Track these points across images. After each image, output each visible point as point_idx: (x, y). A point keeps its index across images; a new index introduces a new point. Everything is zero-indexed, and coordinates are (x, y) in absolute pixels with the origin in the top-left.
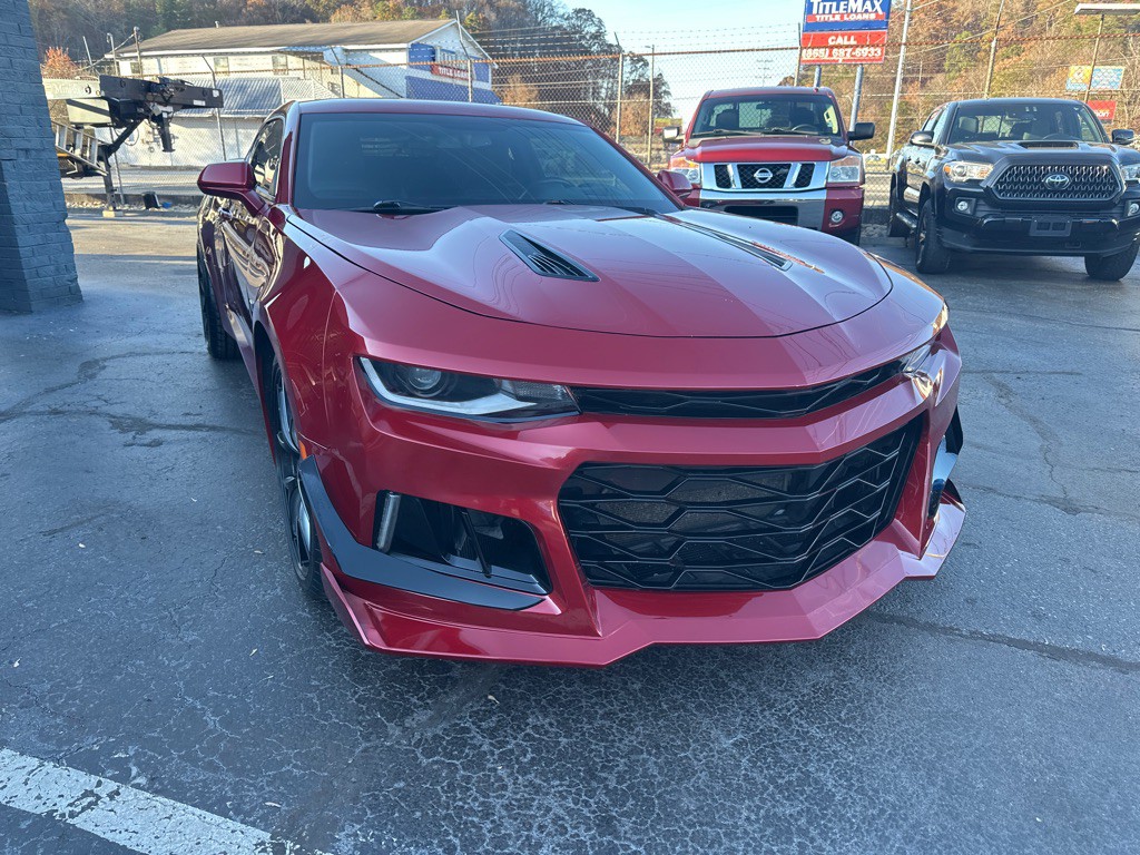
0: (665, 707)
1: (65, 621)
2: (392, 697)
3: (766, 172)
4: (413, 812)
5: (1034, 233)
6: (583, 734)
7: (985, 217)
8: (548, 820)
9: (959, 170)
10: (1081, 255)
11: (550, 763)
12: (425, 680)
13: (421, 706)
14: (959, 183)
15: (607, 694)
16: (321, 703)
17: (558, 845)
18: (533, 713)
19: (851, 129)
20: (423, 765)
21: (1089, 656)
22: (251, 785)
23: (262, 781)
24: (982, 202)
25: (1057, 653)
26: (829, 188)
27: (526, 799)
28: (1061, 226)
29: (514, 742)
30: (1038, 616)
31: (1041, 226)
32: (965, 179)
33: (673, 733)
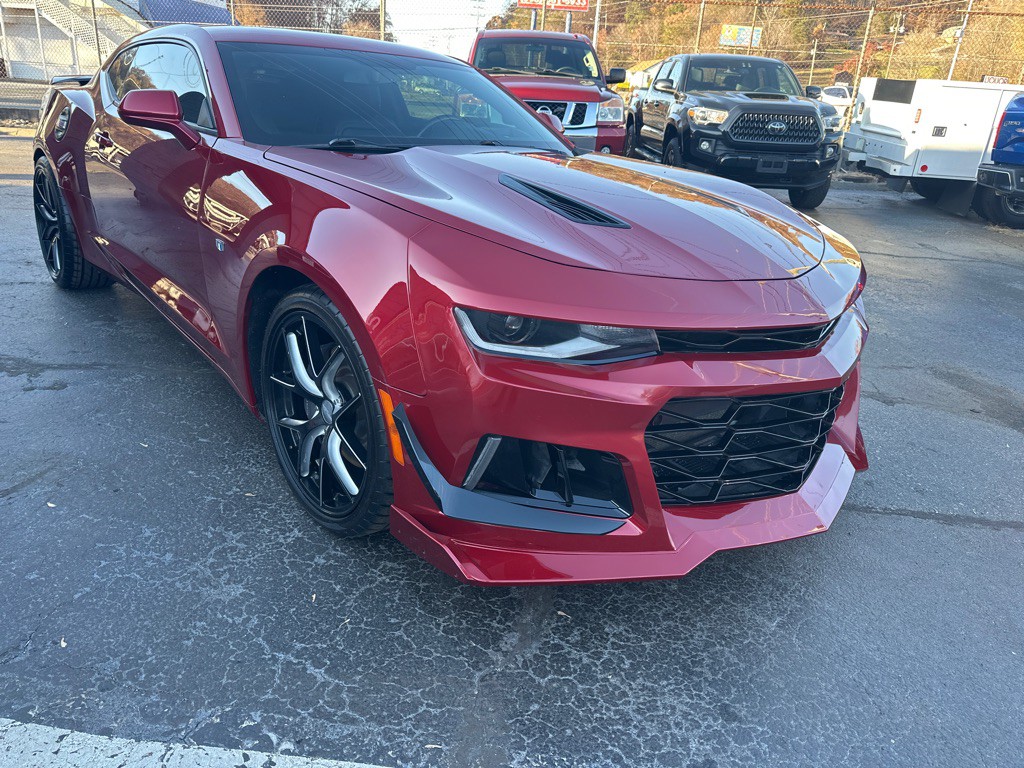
0: (708, 602)
1: (88, 589)
2: (474, 623)
3: (546, 109)
4: (563, 730)
5: (760, 169)
6: (659, 636)
7: (723, 156)
8: (680, 719)
9: (701, 115)
10: (785, 188)
11: (648, 667)
12: (494, 603)
13: (505, 629)
14: (701, 126)
15: (655, 598)
16: (413, 639)
17: (700, 737)
18: (606, 623)
19: (608, 74)
20: (544, 685)
21: (968, 520)
22: (400, 731)
23: (408, 726)
24: (720, 143)
25: (949, 520)
26: (599, 126)
27: (649, 702)
28: (779, 165)
29: (606, 651)
30: (922, 492)
31: (767, 164)
32: (706, 123)
33: (729, 624)
